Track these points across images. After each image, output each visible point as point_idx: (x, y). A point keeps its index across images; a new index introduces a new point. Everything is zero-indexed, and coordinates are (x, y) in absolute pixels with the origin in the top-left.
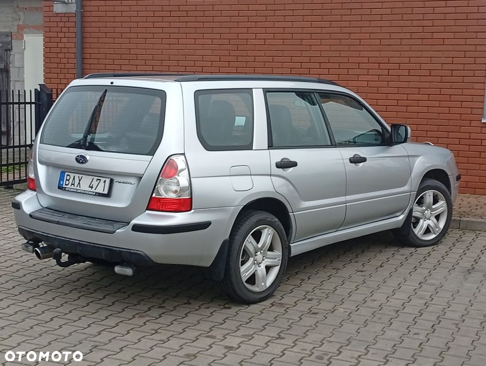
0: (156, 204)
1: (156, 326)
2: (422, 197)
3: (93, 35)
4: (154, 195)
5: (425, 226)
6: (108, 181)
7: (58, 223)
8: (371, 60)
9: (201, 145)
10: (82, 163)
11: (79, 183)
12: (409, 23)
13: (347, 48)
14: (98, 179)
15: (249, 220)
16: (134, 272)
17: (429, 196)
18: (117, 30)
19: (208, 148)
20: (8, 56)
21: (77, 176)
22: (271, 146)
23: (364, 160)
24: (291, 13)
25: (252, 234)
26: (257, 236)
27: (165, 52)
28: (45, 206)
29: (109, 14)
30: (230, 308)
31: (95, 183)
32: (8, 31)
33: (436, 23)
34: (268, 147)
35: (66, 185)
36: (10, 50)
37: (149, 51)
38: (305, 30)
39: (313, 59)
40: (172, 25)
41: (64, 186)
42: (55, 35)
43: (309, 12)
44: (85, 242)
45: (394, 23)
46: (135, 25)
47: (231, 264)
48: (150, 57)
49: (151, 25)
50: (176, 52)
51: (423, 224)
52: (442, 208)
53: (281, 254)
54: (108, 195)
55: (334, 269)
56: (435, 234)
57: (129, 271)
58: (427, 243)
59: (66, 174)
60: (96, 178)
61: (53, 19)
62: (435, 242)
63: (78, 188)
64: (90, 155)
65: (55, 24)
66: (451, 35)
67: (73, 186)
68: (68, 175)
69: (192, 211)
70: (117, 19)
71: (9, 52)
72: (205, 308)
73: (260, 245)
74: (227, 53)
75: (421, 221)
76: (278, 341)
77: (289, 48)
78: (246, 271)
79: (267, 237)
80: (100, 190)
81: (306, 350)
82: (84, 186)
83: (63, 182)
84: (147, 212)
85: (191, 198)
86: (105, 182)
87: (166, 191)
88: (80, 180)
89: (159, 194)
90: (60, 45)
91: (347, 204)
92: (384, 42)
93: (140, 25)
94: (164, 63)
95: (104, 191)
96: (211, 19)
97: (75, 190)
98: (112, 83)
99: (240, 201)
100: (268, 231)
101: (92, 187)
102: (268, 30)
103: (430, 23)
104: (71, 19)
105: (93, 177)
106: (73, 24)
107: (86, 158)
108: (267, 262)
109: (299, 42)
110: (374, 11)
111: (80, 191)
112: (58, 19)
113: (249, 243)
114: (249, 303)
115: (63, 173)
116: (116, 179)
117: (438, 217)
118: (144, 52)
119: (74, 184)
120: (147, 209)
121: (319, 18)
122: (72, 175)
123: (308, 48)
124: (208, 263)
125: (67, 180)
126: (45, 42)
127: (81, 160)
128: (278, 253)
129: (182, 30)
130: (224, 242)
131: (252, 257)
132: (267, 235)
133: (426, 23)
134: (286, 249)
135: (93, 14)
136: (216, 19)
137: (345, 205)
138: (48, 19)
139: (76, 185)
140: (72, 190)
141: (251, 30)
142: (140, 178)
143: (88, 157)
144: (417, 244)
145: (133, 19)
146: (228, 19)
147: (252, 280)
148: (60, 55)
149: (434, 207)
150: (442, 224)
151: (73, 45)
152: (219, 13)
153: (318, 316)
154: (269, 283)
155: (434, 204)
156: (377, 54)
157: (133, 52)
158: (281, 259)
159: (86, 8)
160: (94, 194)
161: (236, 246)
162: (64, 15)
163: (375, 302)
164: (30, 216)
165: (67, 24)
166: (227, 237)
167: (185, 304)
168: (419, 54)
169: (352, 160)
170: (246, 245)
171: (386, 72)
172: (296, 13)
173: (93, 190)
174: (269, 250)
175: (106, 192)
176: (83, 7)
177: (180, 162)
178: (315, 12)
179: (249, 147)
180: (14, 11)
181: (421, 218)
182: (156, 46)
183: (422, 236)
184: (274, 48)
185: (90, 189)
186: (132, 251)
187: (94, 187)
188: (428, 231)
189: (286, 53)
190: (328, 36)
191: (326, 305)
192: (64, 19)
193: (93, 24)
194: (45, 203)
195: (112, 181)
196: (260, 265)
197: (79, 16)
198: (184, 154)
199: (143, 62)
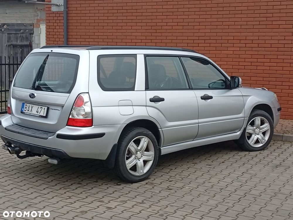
0: (72, 122)
1: (71, 194)
2: (253, 121)
3: (74, 24)
4: (70, 117)
5: (255, 139)
6: (46, 108)
7: (19, 133)
8: (235, 38)
9: (100, 87)
10: (33, 98)
11: (31, 110)
12: (258, 15)
13: (221, 31)
14: (41, 108)
15: (131, 133)
16: (58, 162)
17: (258, 120)
18: (87, 21)
19: (104, 89)
20: (31, 38)
21: (30, 105)
22: (147, 88)
23: (211, 98)
24: (187, 10)
25: (133, 141)
26: (137, 142)
27: (114, 34)
28: (15, 123)
29: (82, 12)
30: (120, 185)
31: (39, 110)
32: (31, 23)
33: (274, 15)
34: (145, 89)
35: (25, 111)
36: (32, 34)
37: (105, 34)
38: (196, 20)
39: (200, 38)
40: (119, 18)
41: (24, 111)
42: (52, 24)
43: (198, 10)
44: (33, 144)
45: (249, 15)
46: (97, 18)
47: (119, 158)
48: (106, 37)
49: (106, 18)
50: (120, 34)
51: (254, 137)
52: (267, 128)
53: (153, 153)
54: (46, 117)
55: (193, 163)
56: (262, 144)
57: (55, 162)
58: (257, 149)
59: (25, 104)
60: (40, 107)
61: (51, 15)
62: (263, 148)
63: (31, 113)
64: (36, 93)
65: (52, 18)
66: (284, 23)
67: (28, 111)
68: (26, 105)
69: (93, 126)
70: (87, 15)
71: (32, 35)
72: (105, 185)
73: (139, 148)
74: (150, 34)
75: (253, 135)
76: (141, 205)
77: (187, 31)
78: (129, 163)
79: (144, 143)
80: (42, 114)
81: (155, 210)
82: (34, 112)
83: (23, 109)
84: (67, 127)
85: (92, 119)
86: (44, 109)
87: (77, 115)
88: (32, 108)
89: (73, 116)
90: (55, 30)
91: (199, 124)
92: (243, 27)
93: (100, 18)
94: (114, 40)
95: (44, 114)
96: (140, 14)
97: (29, 114)
98: (52, 51)
99: (125, 121)
100: (145, 139)
101: (38, 112)
102: (174, 20)
103: (271, 15)
104: (61, 15)
105: (39, 106)
106: (62, 18)
107: (34, 95)
108: (145, 158)
109: (192, 27)
110: (237, 8)
111: (31, 114)
112: (54, 15)
113: (132, 146)
114: (132, 182)
115: (23, 104)
116: (51, 107)
117: (264, 133)
118: (102, 34)
120: (67, 125)
121: (205, 13)
122: (28, 105)
123: (198, 31)
124: (104, 158)
125: (25, 108)
126: (47, 29)
127: (32, 96)
128: (152, 153)
129: (124, 21)
130: (115, 146)
131: (134, 155)
132: (144, 142)
133: (268, 15)
134: (158, 151)
135: (74, 12)
136: (144, 14)
137: (198, 125)
138: (48, 15)
139: (30, 111)
140: (27, 114)
141: (164, 21)
142: (62, 106)
143: (35, 95)
144: (250, 149)
145: (96, 15)
146: (151, 14)
147: (134, 168)
148: (55, 36)
149: (261, 127)
150: (267, 138)
151: (62, 30)
152: (145, 11)
153: (171, 191)
154: (145, 171)
155: (261, 125)
156: (239, 34)
157: (96, 34)
158: (154, 156)
159: (70, 9)
160: (39, 116)
161: (122, 148)
162: (57, 13)
163: (210, 183)
164: (6, 129)
165: (59, 18)
166: (116, 142)
167: (94, 182)
168: (264, 34)
169: (203, 98)
170: (130, 147)
171: (244, 45)
172: (190, 10)
173: (38, 114)
174: (145, 151)
175: (45, 115)
176: (67, 8)
177: (86, 98)
178: (201, 9)
179: (133, 89)
180: (35, 11)
181: (253, 134)
182: (109, 31)
183: (253, 145)
184: (177, 31)
185: (37, 113)
186: (57, 150)
187: (39, 112)
188: (257, 142)
189: (184, 34)
190: (209, 24)
191: (179, 185)
192: (57, 15)
193: (74, 18)
194: (15, 121)
195: (48, 109)
196: (139, 160)
197: (65, 13)
198: (88, 93)
199: (102, 40)
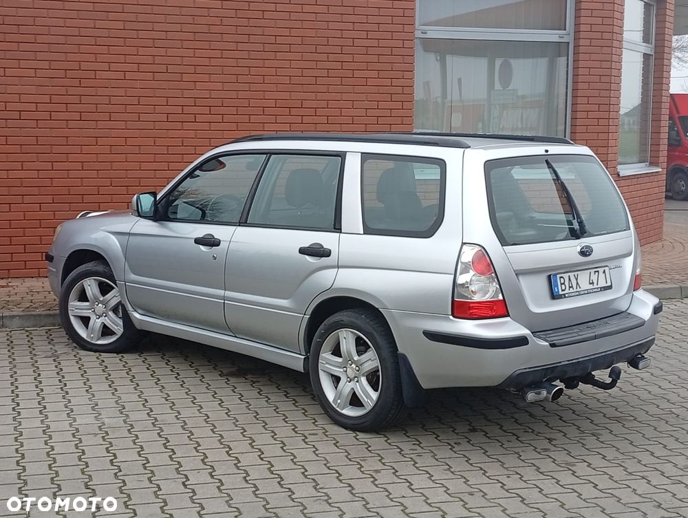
4: (637, 272)
10: (588, 256)
11: (577, 283)
14: (595, 272)
31: (594, 277)
35: (563, 290)
41: (561, 293)
59: (558, 276)
60: (593, 271)
63: (579, 289)
67: (571, 289)
68: (561, 277)
82: (585, 285)
83: (558, 289)
84: (634, 293)
86: (604, 272)
88: (577, 279)
97: (577, 294)
101: (593, 283)
111: (583, 292)
115: (554, 277)
119: (572, 287)
120: (634, 290)
122: (566, 276)
125: (561, 284)
139: (575, 287)
164: (553, 344)
173: (595, 286)
185: (591, 286)
187: (595, 282)
